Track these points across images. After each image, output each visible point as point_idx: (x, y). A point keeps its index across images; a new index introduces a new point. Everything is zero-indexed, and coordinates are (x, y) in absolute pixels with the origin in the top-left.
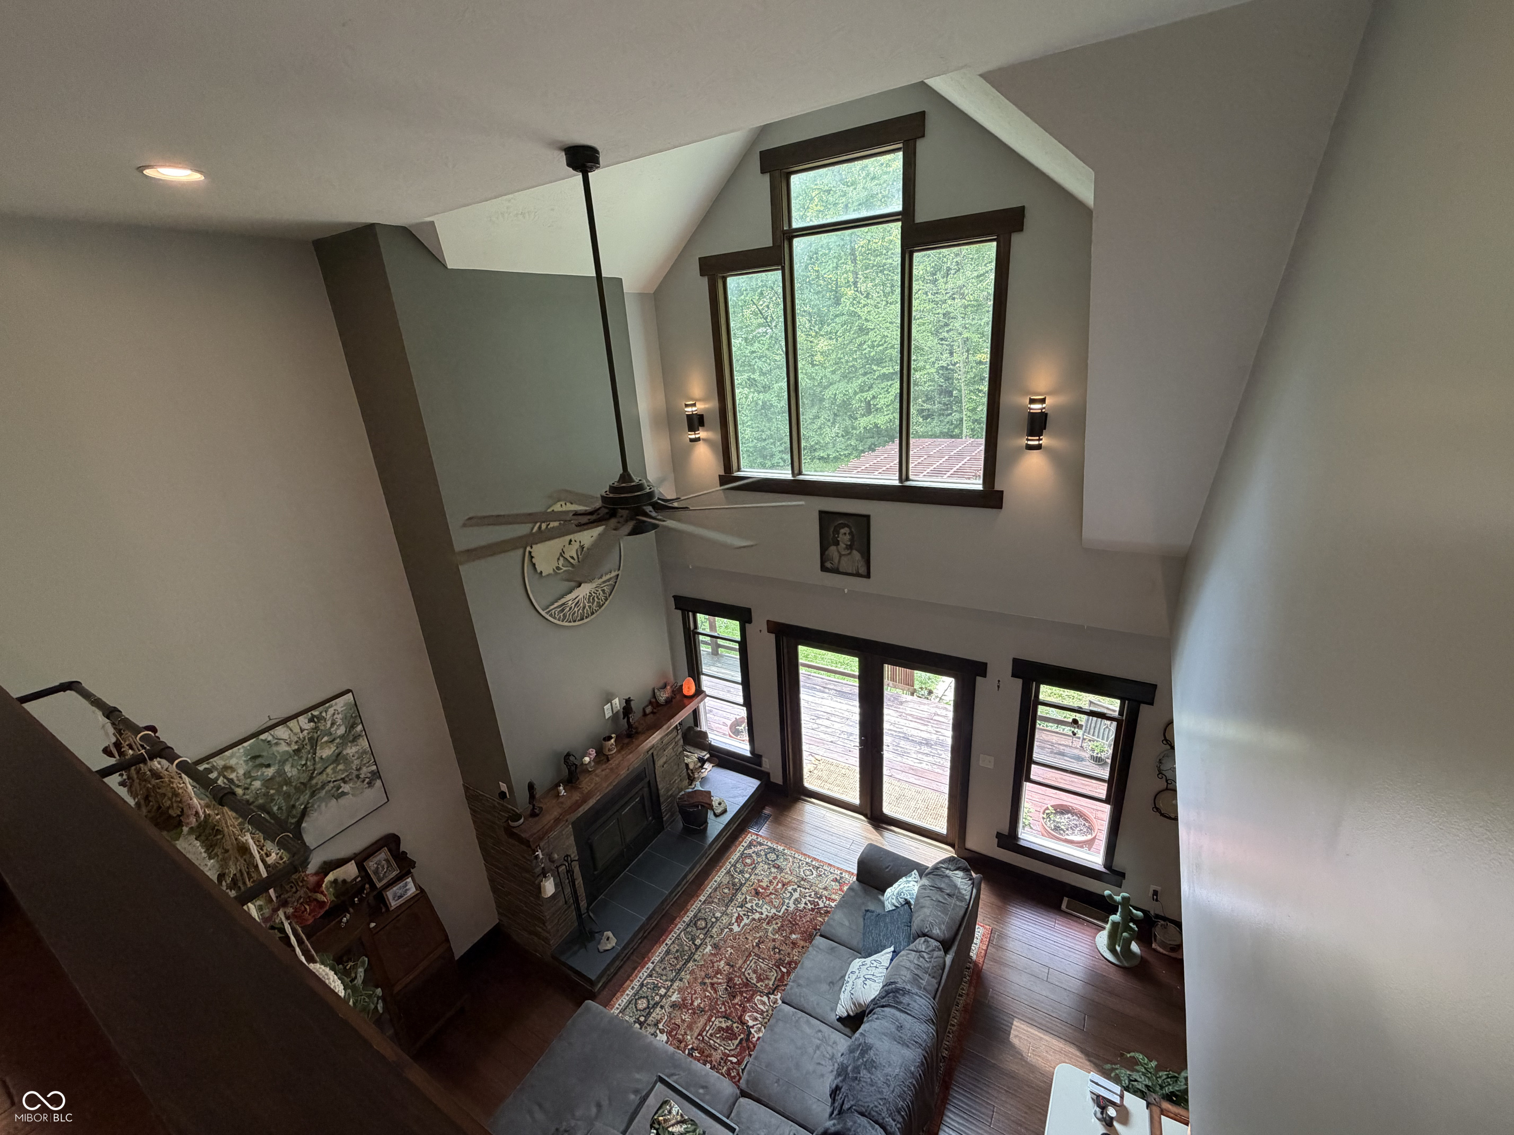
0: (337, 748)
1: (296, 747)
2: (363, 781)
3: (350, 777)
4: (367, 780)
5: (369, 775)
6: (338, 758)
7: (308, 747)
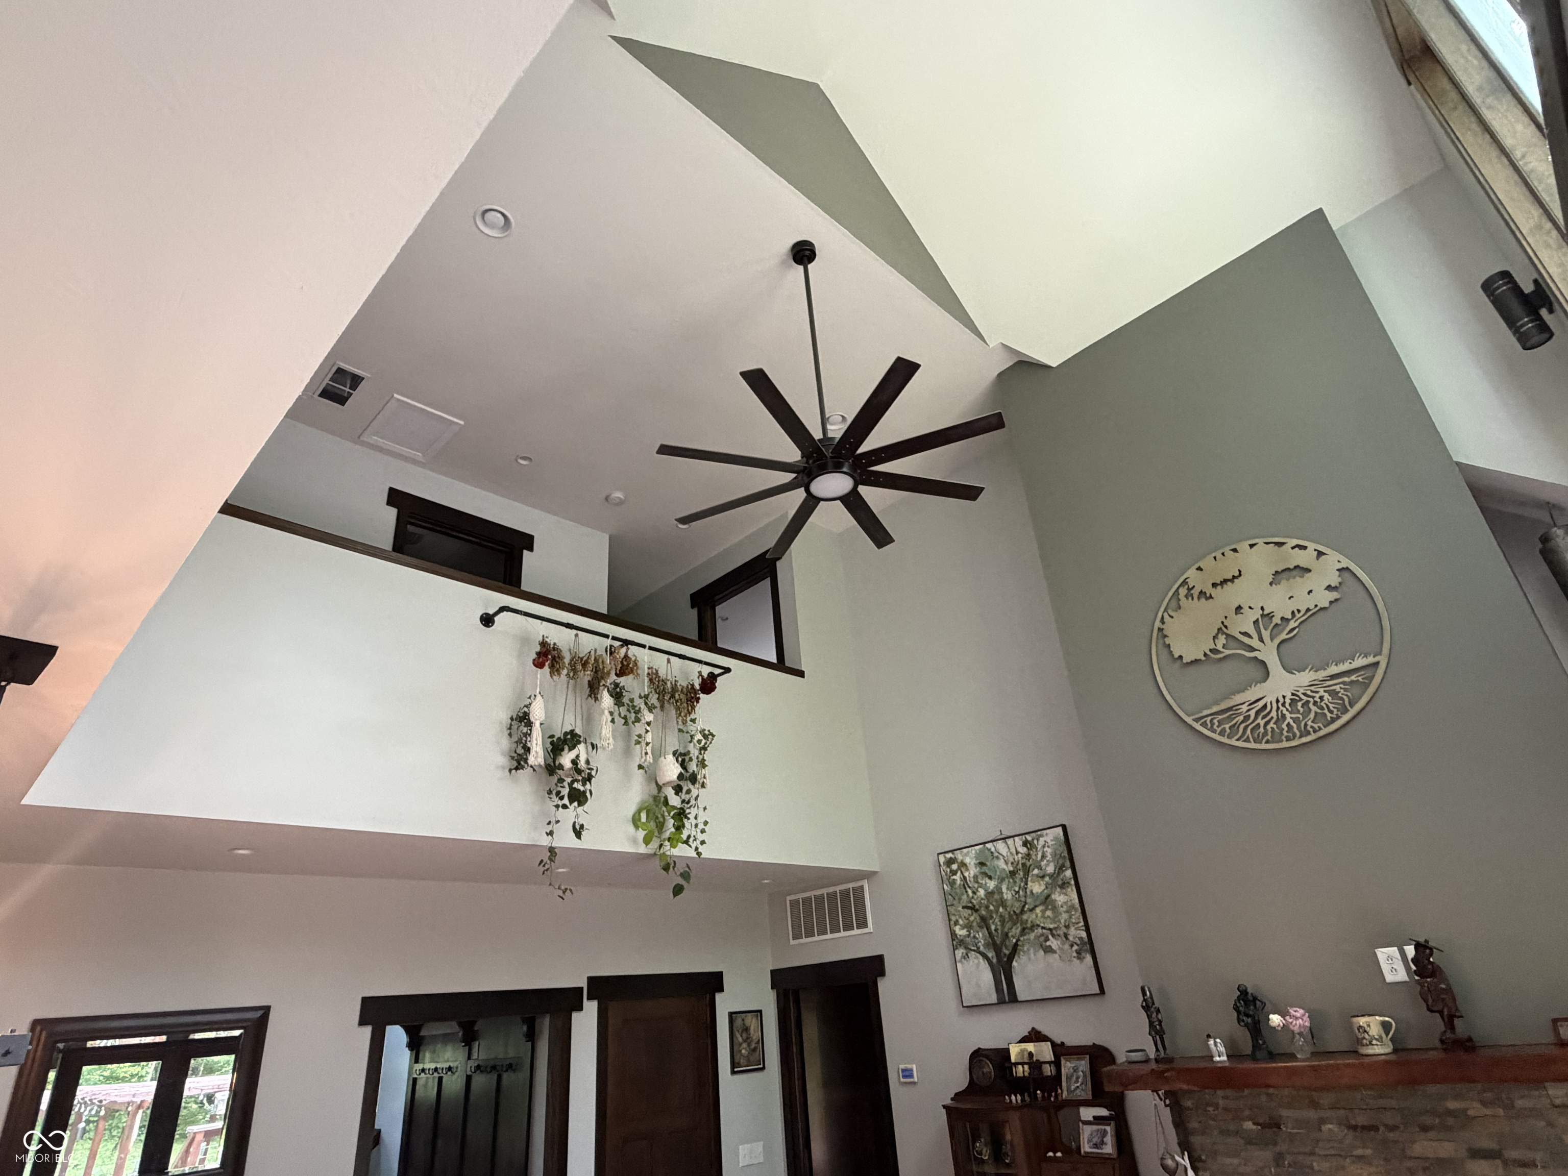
0: (1047, 887)
1: (1011, 869)
2: (1072, 946)
3: (1058, 932)
4: (1075, 947)
5: (1079, 942)
6: (1046, 900)
7: (1021, 873)
